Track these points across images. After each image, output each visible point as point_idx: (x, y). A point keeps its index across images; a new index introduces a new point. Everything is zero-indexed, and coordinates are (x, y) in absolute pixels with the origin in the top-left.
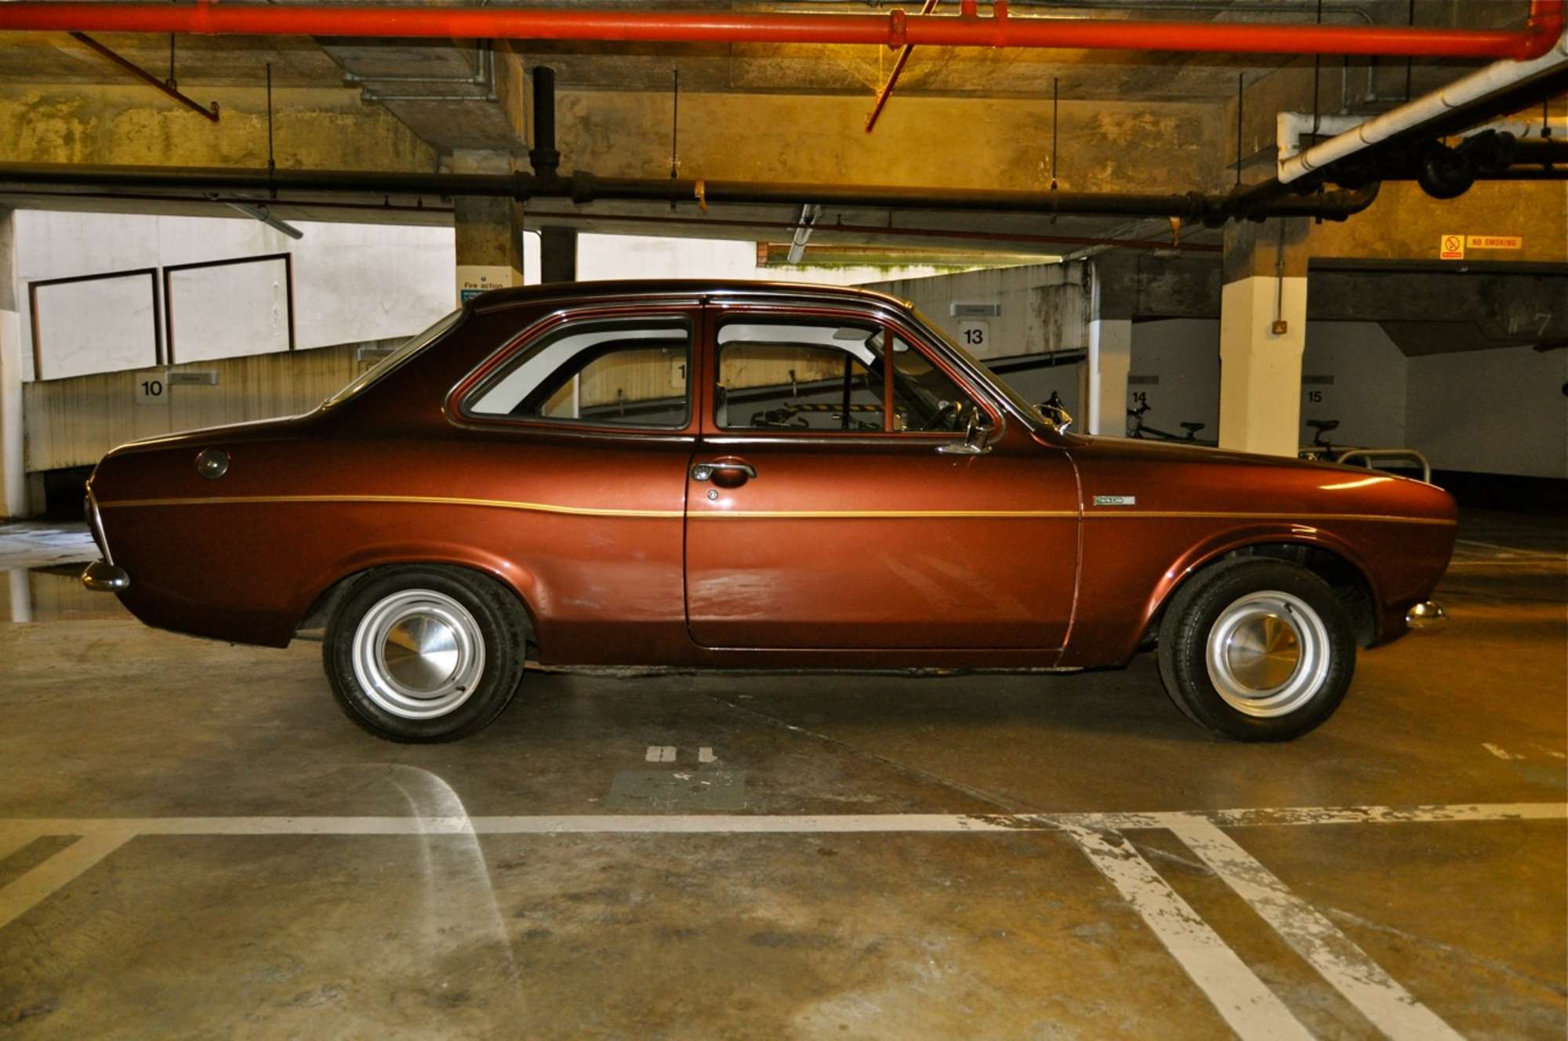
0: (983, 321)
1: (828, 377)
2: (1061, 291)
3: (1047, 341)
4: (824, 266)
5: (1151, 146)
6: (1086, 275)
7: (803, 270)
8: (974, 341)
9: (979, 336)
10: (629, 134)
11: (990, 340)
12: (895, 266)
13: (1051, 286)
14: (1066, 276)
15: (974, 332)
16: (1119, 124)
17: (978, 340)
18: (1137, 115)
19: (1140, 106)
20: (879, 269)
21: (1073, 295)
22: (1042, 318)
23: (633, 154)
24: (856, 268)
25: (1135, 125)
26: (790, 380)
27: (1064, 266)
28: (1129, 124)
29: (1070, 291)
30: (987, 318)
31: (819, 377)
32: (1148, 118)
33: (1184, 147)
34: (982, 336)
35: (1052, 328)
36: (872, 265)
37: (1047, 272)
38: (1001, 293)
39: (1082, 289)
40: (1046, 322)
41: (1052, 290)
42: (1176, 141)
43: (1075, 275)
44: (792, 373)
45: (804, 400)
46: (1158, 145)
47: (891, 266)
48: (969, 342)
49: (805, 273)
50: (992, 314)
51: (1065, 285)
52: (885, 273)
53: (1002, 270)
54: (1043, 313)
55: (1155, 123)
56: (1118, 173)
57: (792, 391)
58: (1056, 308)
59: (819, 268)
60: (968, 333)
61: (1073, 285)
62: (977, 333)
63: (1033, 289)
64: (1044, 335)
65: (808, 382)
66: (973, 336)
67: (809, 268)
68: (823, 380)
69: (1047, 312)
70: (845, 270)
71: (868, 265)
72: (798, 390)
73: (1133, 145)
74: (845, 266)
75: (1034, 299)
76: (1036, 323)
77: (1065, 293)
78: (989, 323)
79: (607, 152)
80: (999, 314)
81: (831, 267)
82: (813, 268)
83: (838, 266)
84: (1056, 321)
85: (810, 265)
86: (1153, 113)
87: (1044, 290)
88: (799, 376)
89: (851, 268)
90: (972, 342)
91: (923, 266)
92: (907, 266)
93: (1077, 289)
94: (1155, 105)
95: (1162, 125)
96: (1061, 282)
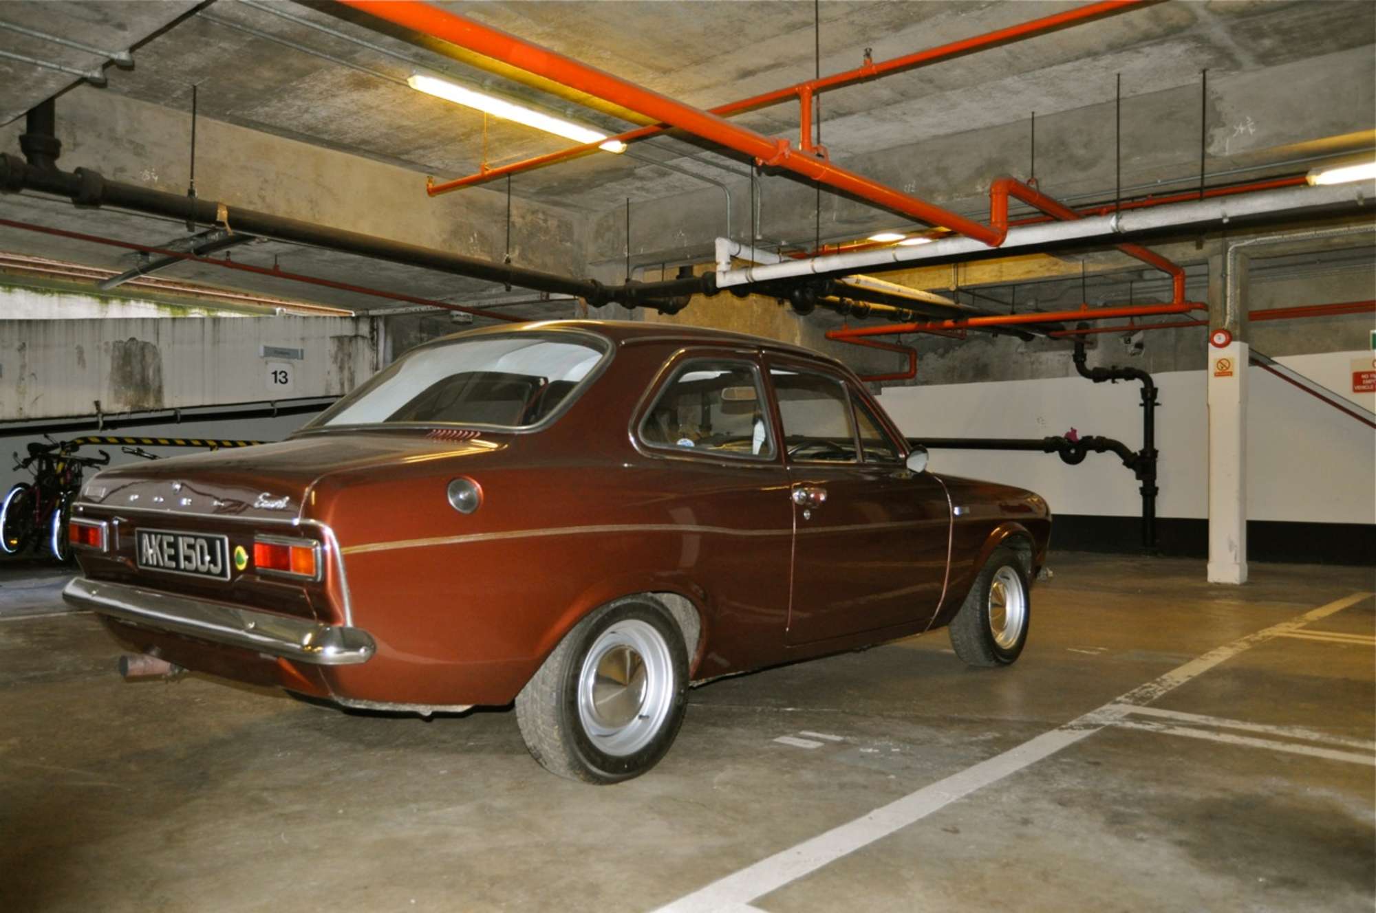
0: (289, 363)
1: (137, 409)
2: (354, 342)
3: (342, 385)
4: (35, 290)
5: (543, 238)
6: (373, 330)
7: (10, 291)
8: (280, 381)
9: (284, 377)
10: (99, 136)
11: (294, 381)
12: (116, 298)
13: (346, 336)
14: (357, 329)
15: (281, 373)
16: (523, 217)
17: (284, 380)
18: (534, 212)
19: (536, 205)
20: (98, 300)
21: (363, 348)
22: (339, 364)
23: (104, 158)
24: (72, 296)
25: (532, 220)
26: (95, 411)
27: (356, 320)
28: (529, 218)
29: (360, 341)
30: (292, 361)
31: (127, 409)
32: (541, 216)
33: (563, 243)
34: (288, 377)
35: (346, 373)
36: (90, 295)
37: (342, 324)
38: (303, 339)
39: (370, 342)
40: (341, 368)
41: (346, 340)
42: (558, 237)
43: (364, 329)
44: (97, 404)
45: (109, 433)
46: (547, 238)
47: (112, 299)
48: (276, 381)
49: (13, 295)
50: (296, 357)
51: (356, 336)
52: (104, 305)
53: (304, 318)
54: (339, 359)
55: (545, 221)
56: (522, 256)
57: (97, 423)
58: (350, 356)
59: (29, 292)
60: (275, 373)
61: (363, 337)
62: (283, 374)
63: (331, 337)
64: (341, 379)
65: (114, 415)
66: (280, 377)
67: (17, 290)
68: (132, 413)
69: (342, 360)
70: (60, 297)
71: (86, 295)
72: (105, 423)
73: (531, 235)
74: (59, 292)
75: (331, 347)
76: (334, 368)
77: (357, 342)
78: (293, 366)
79: (73, 151)
80: (302, 358)
81: (44, 292)
82: (23, 291)
83: (52, 293)
84: (350, 368)
85: (20, 287)
86: (544, 213)
87: (340, 339)
88: (105, 407)
89: (68, 296)
90: (278, 382)
91: (145, 302)
92: (129, 300)
93: (366, 341)
94: (545, 206)
95: (549, 223)
96: (353, 334)
